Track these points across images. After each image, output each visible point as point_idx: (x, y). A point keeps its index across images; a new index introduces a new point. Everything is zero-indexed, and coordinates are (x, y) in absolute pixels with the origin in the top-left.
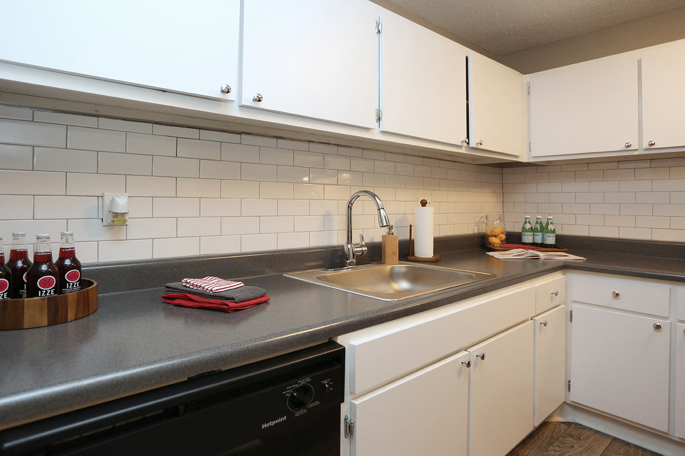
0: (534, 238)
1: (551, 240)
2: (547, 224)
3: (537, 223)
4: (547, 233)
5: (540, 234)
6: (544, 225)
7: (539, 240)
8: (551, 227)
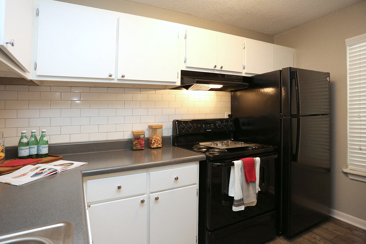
0: (30, 151)
1: (45, 150)
2: (42, 136)
3: (32, 136)
4: (42, 145)
5: (36, 147)
6: (38, 138)
7: (34, 151)
8: (45, 139)
